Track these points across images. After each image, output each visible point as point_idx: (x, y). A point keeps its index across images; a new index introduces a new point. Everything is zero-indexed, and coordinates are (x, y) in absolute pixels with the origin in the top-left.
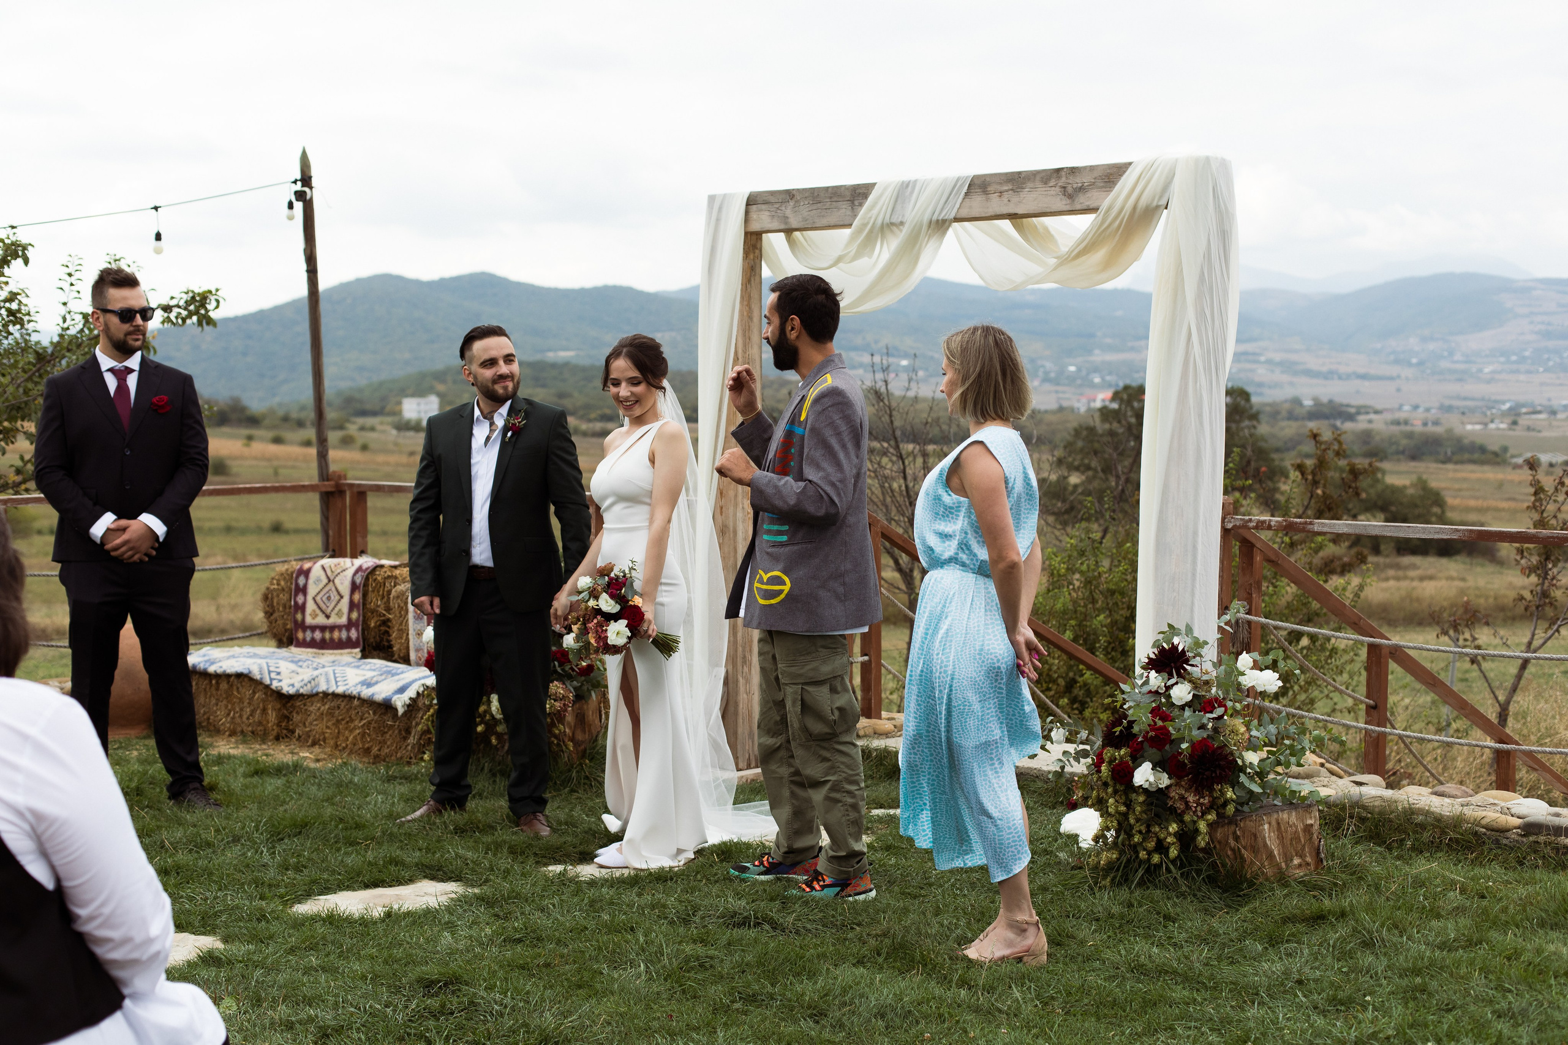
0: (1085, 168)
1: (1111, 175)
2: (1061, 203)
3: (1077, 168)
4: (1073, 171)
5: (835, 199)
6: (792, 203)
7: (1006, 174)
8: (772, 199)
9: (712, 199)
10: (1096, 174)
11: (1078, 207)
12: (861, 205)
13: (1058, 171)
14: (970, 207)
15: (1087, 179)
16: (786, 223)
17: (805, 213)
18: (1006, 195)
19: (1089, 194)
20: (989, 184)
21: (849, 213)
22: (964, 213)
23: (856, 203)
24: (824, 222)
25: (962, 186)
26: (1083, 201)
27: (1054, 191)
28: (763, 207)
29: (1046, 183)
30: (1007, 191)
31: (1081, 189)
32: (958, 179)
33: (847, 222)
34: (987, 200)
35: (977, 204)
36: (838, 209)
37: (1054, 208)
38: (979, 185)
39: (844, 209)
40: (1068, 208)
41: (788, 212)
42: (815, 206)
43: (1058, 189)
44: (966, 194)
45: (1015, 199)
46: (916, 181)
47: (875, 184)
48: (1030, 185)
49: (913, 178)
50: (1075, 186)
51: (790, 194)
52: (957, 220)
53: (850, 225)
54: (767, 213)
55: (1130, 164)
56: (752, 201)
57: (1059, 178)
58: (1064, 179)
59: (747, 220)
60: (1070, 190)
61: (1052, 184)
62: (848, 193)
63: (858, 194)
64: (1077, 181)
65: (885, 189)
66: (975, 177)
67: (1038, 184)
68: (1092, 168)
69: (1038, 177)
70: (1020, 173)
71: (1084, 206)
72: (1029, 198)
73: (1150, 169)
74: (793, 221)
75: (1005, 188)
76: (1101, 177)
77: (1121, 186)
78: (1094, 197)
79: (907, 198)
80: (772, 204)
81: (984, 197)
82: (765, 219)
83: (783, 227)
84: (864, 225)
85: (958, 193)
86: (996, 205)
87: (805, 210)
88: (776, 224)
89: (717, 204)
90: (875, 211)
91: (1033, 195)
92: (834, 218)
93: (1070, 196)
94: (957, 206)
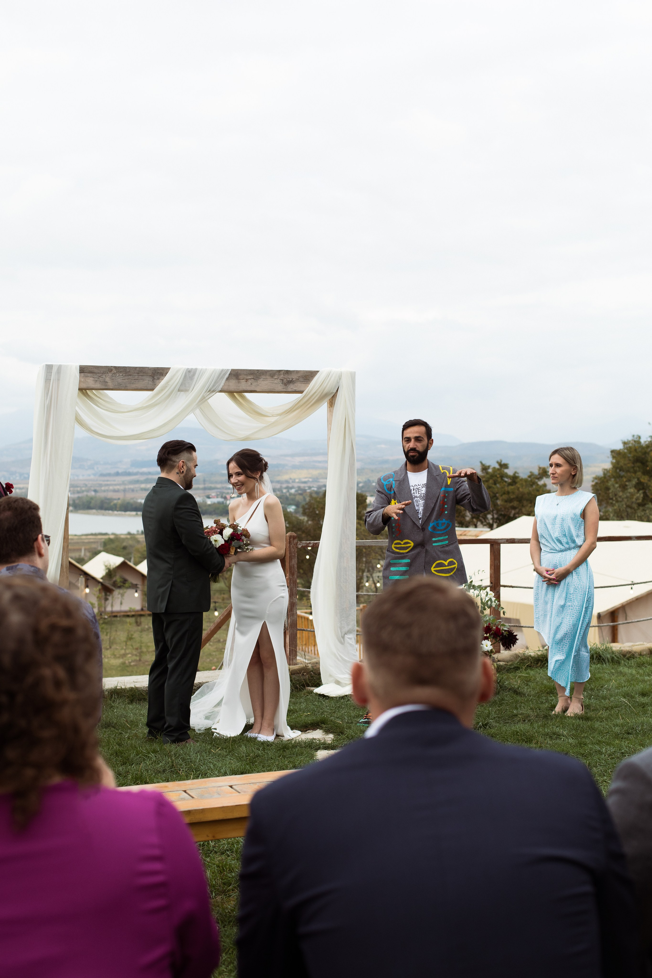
0: (294, 371)
1: (308, 376)
2: (280, 387)
3: (290, 371)
4: (287, 372)
5: (141, 374)
6: (110, 374)
7: (250, 370)
8: (96, 371)
9: (49, 368)
10: (299, 375)
11: (290, 390)
12: (158, 379)
13: (280, 371)
14: (229, 386)
15: (294, 377)
16: (106, 386)
17: (120, 381)
18: (249, 382)
19: (296, 384)
20: (240, 375)
21: (150, 383)
22: (226, 388)
23: (156, 377)
24: (134, 386)
25: (225, 374)
26: (291, 387)
27: (276, 381)
28: (89, 375)
29: (272, 377)
30: (250, 379)
31: (291, 382)
32: (222, 370)
33: (149, 388)
34: (239, 382)
35: (233, 384)
36: (144, 380)
37: (277, 390)
38: (235, 374)
39: (147, 381)
40: (284, 390)
41: (108, 379)
42: (127, 378)
43: (279, 380)
44: (227, 379)
45: (254, 383)
46: (196, 369)
47: (169, 369)
48: (263, 377)
49: (194, 367)
50: (288, 380)
51: (109, 369)
52: (221, 391)
53: (152, 390)
54: (92, 379)
55: (318, 372)
56: (83, 370)
57: (280, 375)
58: (282, 376)
59: (79, 382)
60: (285, 381)
61: (275, 378)
62: (150, 373)
63: (158, 373)
64: (290, 377)
65: (178, 371)
66: (232, 370)
67: (268, 377)
68: (297, 372)
69: (268, 373)
70: (258, 370)
71: (293, 390)
72: (263, 383)
73: (328, 375)
74: (110, 384)
75: (250, 377)
76: (302, 377)
77: (315, 382)
78: (298, 386)
79: (192, 378)
80: (96, 373)
81: (237, 381)
82: (90, 382)
83: (103, 387)
84: (162, 390)
85: (222, 377)
86: (243, 385)
87: (120, 379)
88: (98, 385)
89: (54, 370)
90: (171, 383)
91: (266, 382)
92: (140, 384)
93: (285, 385)
94: (222, 384)
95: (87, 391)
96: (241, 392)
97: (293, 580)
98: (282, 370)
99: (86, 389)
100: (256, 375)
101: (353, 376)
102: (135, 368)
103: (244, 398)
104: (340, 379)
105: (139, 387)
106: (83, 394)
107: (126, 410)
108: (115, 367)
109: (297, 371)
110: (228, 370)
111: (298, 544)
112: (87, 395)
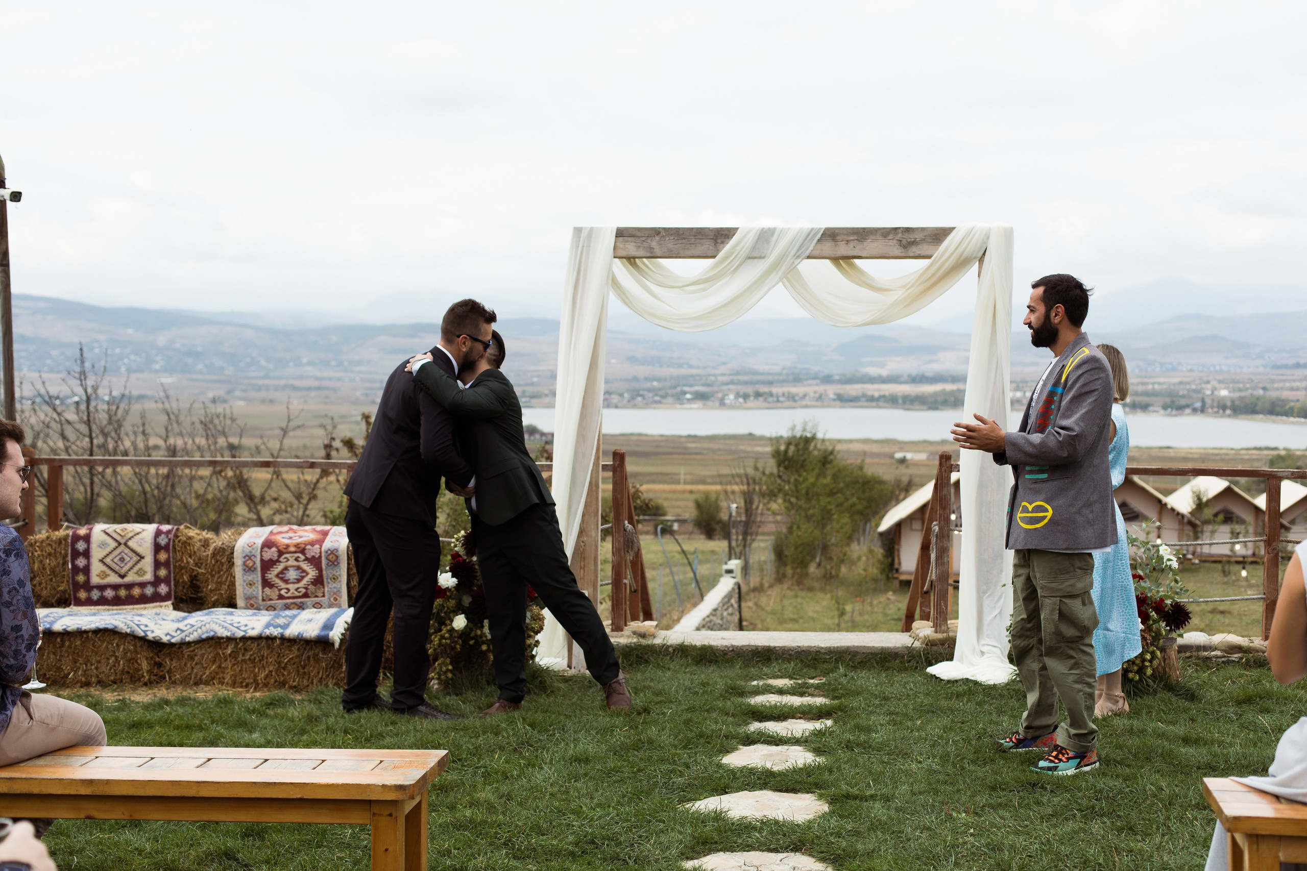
0: (917, 229)
1: (939, 235)
2: (897, 251)
3: (911, 228)
4: (908, 230)
5: (699, 237)
6: (657, 238)
7: (853, 229)
8: (639, 234)
9: (578, 231)
10: (926, 233)
11: (911, 254)
12: (723, 242)
13: (896, 229)
14: (821, 250)
15: (918, 236)
16: (652, 252)
17: (670, 246)
18: (851, 244)
19: (920, 247)
20: (838, 234)
21: (711, 248)
22: (816, 253)
23: (719, 241)
24: (689, 253)
25: (816, 234)
26: (914, 250)
27: (891, 243)
28: (630, 239)
29: (885, 237)
30: (852, 240)
31: (914, 243)
32: (812, 229)
33: (709, 255)
34: (836, 245)
35: (828, 247)
36: (702, 245)
37: (892, 254)
38: (831, 235)
39: (707, 245)
40: (903, 255)
41: (654, 244)
42: (680, 242)
43: (895, 242)
44: (819, 241)
45: (859, 246)
46: (774, 229)
47: (737, 229)
48: (872, 237)
49: (772, 226)
50: (909, 240)
51: (656, 232)
52: (809, 257)
53: (714, 257)
54: (633, 244)
55: (954, 228)
56: (621, 233)
57: (897, 234)
58: (900, 235)
59: (615, 248)
60: (904, 242)
61: (890, 238)
62: (711, 234)
63: (722, 236)
64: (912, 237)
65: (748, 232)
66: (827, 229)
67: (879, 237)
68: (923, 229)
69: (879, 233)
70: (864, 229)
71: (916, 254)
72: (871, 246)
73: (969, 232)
74: (658, 251)
75: (852, 238)
76: (930, 236)
77: (949, 243)
78: (924, 249)
79: (768, 241)
80: (638, 237)
81: (833, 244)
82: (631, 248)
83: (649, 255)
84: (727, 257)
85: (812, 239)
86: (843, 249)
87: (670, 244)
88: (641, 253)
89: (584, 234)
90: (738, 248)
91: (875, 245)
92: (698, 250)
93: (905, 247)
94: (811, 248)
95: (637, 260)
96: (848, 258)
98: (900, 228)
99: (634, 258)
100: (862, 234)
101: (1008, 236)
102: (692, 229)
103: (853, 266)
104: (988, 238)
105: (697, 253)
106: (631, 264)
107: (680, 285)
108: (664, 229)
110: (820, 229)
112: (634, 265)
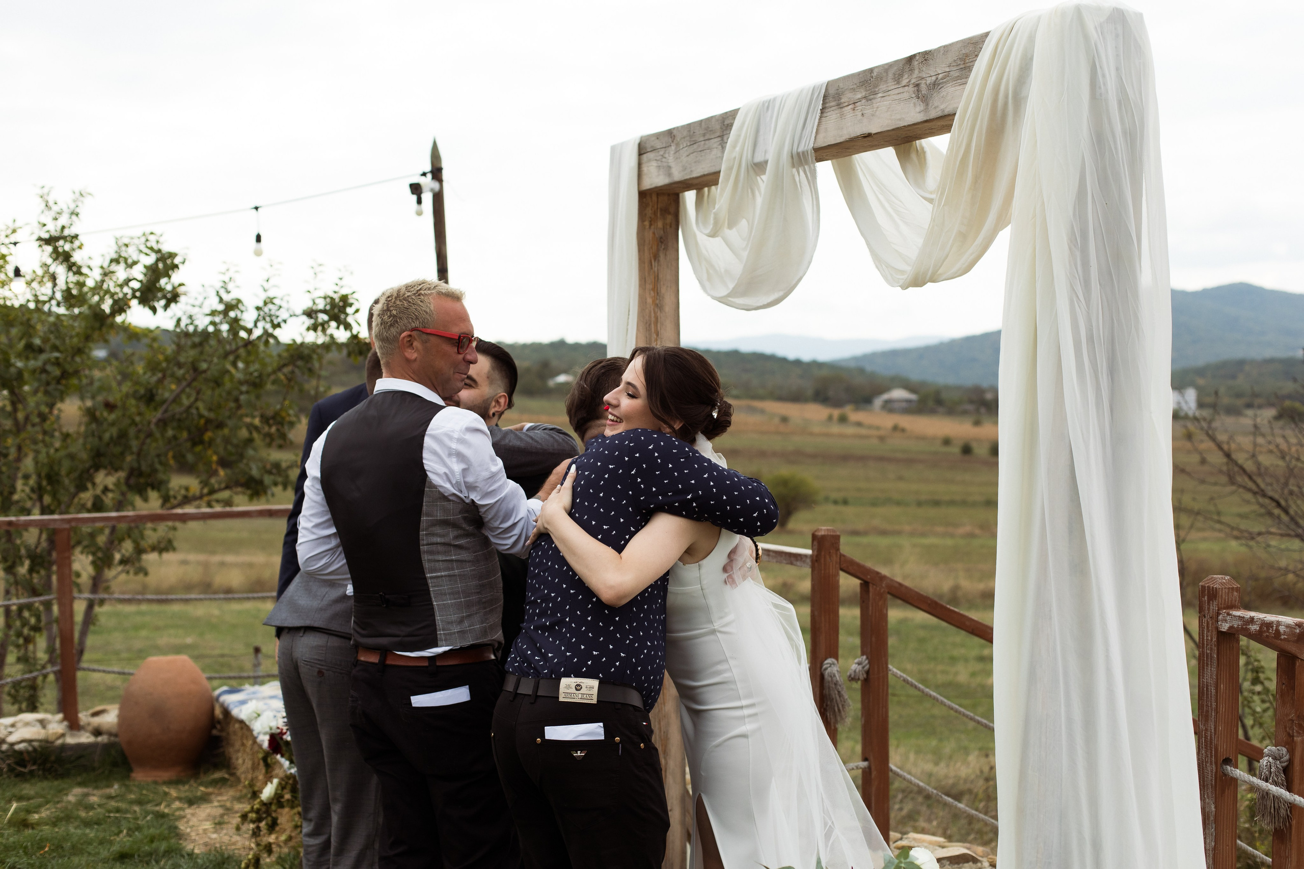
0: (938, 50)
1: (966, 57)
3: (930, 51)
4: (926, 56)
5: (708, 136)
8: (657, 144)
11: (933, 113)
13: (911, 59)
14: (828, 131)
15: (939, 68)
17: (684, 159)
18: (859, 107)
19: (944, 92)
20: (843, 93)
22: (821, 140)
23: (723, 139)
24: (700, 168)
25: (817, 98)
26: (939, 103)
27: (907, 92)
28: (651, 156)
29: (898, 82)
30: (860, 100)
31: (936, 86)
34: (842, 116)
35: (833, 125)
36: (710, 149)
37: (908, 120)
38: (834, 95)
39: (713, 148)
40: (922, 116)
41: (671, 160)
42: (692, 149)
43: (911, 89)
44: (822, 110)
45: (868, 112)
47: (737, 110)
48: (882, 86)
50: (929, 81)
53: (720, 171)
54: (655, 164)
55: (986, 35)
56: (644, 147)
57: (912, 70)
58: (916, 72)
59: (639, 176)
60: (923, 88)
61: (904, 81)
62: (717, 127)
63: (724, 127)
64: (931, 72)
65: (746, 115)
68: (946, 49)
69: (891, 74)
70: (871, 71)
71: (940, 112)
72: (882, 107)
74: (675, 171)
76: (952, 63)
78: (951, 95)
79: (769, 126)
80: (658, 150)
82: (653, 172)
85: (812, 110)
86: (849, 122)
87: (683, 156)
88: (662, 177)
93: (924, 98)
94: (813, 129)
97: (1206, 737)
98: (914, 56)
100: (870, 84)
102: (700, 123)
105: (707, 166)
108: (677, 129)
109: (944, 47)
110: (820, 85)
111: (1220, 617)
